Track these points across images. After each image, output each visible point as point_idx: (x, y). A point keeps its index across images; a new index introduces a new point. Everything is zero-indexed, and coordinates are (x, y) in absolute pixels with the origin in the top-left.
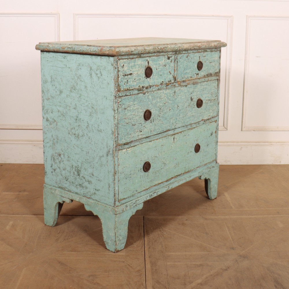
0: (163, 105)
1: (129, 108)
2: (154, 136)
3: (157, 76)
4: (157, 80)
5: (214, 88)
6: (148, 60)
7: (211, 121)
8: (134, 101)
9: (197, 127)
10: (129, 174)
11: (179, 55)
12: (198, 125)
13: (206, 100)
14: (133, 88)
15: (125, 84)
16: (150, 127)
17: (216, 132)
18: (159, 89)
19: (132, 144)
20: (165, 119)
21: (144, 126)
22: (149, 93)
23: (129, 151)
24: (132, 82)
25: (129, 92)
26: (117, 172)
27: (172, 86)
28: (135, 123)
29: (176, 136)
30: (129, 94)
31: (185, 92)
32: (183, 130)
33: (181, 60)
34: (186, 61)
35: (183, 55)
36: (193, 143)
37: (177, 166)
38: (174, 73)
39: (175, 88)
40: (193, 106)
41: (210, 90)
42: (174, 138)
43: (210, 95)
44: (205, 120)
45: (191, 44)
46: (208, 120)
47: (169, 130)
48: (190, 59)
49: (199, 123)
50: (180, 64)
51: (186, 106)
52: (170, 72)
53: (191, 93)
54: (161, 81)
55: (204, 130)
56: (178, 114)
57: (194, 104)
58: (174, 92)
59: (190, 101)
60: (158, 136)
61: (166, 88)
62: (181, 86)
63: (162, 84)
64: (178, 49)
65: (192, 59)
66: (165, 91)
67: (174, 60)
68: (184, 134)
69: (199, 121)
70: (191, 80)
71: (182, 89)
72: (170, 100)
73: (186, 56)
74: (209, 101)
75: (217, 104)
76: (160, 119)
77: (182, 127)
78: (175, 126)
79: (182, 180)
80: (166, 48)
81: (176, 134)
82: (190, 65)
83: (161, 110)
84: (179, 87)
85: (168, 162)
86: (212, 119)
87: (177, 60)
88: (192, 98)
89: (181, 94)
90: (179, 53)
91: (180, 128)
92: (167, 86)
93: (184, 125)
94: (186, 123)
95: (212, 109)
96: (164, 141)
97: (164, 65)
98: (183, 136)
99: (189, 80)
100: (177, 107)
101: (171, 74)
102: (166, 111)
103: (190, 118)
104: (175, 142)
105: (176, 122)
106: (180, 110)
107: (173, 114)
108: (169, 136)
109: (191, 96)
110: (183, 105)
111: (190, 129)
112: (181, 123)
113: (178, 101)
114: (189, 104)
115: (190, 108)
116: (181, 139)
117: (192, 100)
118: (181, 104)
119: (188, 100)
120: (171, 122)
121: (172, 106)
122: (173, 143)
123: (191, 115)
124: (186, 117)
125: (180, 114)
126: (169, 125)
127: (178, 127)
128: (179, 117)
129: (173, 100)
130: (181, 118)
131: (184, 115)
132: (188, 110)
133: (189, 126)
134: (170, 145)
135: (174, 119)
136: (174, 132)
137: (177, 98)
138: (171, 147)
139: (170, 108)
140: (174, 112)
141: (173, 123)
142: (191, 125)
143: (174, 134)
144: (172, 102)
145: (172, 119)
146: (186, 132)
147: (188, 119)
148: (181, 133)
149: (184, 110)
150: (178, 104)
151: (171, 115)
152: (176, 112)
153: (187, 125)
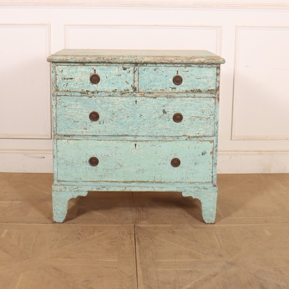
0: (117, 111)
1: (70, 107)
2: (105, 137)
3: (107, 84)
4: (108, 88)
5: (206, 106)
6: (94, 69)
7: (202, 140)
8: (77, 101)
9: (173, 141)
10: (71, 161)
11: (141, 67)
12: (177, 140)
13: (192, 116)
14: (74, 91)
15: (64, 86)
16: (98, 128)
17: (212, 153)
18: (110, 96)
19: (74, 137)
20: (121, 124)
21: (90, 126)
22: (97, 97)
23: (71, 143)
24: (73, 85)
25: (70, 93)
26: (56, 156)
27: (130, 95)
28: (78, 121)
29: (138, 143)
30: (70, 95)
31: (153, 103)
32: (151, 140)
33: (144, 72)
34: (153, 74)
35: (148, 68)
36: (168, 156)
37: (140, 172)
38: (134, 83)
39: (137, 98)
40: (167, 119)
41: (200, 107)
42: (136, 145)
43: (200, 112)
44: (190, 137)
45: (158, 58)
46: (195, 138)
47: (127, 136)
48: (161, 72)
49: (178, 137)
50: (142, 75)
51: (155, 118)
52: (126, 82)
53: (164, 106)
54: (114, 89)
55: (189, 147)
56: (141, 122)
57: (169, 117)
58: (135, 101)
59: (162, 113)
60: (110, 138)
61: (122, 96)
62: (145, 97)
63: (114, 91)
64: (134, 61)
65: (163, 72)
66: (120, 98)
67: (133, 71)
68: (152, 144)
69: (178, 136)
70: (162, 93)
71: (148, 99)
72: (128, 107)
73: (152, 69)
74: (198, 118)
75: (213, 124)
76: (113, 123)
77: (148, 137)
78: (137, 133)
79: (147, 187)
80: (115, 59)
81: (139, 141)
82: (160, 78)
83: (115, 115)
84: (142, 98)
85: (126, 165)
86: (203, 138)
87: (138, 72)
88: (165, 111)
89: (145, 105)
90: (141, 65)
91: (144, 136)
92: (122, 94)
93: (151, 135)
94: (154, 134)
95: (202, 126)
96: (120, 144)
97: (117, 75)
98: (151, 146)
99: (158, 93)
100: (140, 116)
101: (128, 83)
102: (121, 117)
103: (162, 130)
104: (137, 149)
105: (138, 130)
106: (144, 120)
107: (133, 121)
108: (127, 141)
109: (163, 108)
110: (150, 116)
111: (162, 141)
112: (145, 132)
113: (141, 110)
114: (161, 116)
115: (162, 120)
116: (147, 148)
117: (165, 113)
118: (147, 114)
119: (158, 112)
120: (130, 128)
121: (131, 113)
122: (133, 149)
123: (163, 128)
124: (155, 128)
125: (145, 124)
126: (126, 131)
127: (141, 135)
128: (143, 126)
129: (133, 108)
130: (146, 128)
131: (151, 125)
132: (159, 121)
133: (161, 138)
134: (129, 150)
135: (135, 127)
136: (135, 138)
137: (139, 107)
138: (131, 152)
139: (128, 115)
140: (134, 119)
141: (133, 130)
142: (165, 138)
143: (135, 141)
144: (131, 110)
145: (132, 126)
146: (155, 142)
147: (158, 130)
148: (148, 142)
149: (151, 121)
150: (141, 113)
151: (130, 122)
152: (138, 121)
153: (156, 136)
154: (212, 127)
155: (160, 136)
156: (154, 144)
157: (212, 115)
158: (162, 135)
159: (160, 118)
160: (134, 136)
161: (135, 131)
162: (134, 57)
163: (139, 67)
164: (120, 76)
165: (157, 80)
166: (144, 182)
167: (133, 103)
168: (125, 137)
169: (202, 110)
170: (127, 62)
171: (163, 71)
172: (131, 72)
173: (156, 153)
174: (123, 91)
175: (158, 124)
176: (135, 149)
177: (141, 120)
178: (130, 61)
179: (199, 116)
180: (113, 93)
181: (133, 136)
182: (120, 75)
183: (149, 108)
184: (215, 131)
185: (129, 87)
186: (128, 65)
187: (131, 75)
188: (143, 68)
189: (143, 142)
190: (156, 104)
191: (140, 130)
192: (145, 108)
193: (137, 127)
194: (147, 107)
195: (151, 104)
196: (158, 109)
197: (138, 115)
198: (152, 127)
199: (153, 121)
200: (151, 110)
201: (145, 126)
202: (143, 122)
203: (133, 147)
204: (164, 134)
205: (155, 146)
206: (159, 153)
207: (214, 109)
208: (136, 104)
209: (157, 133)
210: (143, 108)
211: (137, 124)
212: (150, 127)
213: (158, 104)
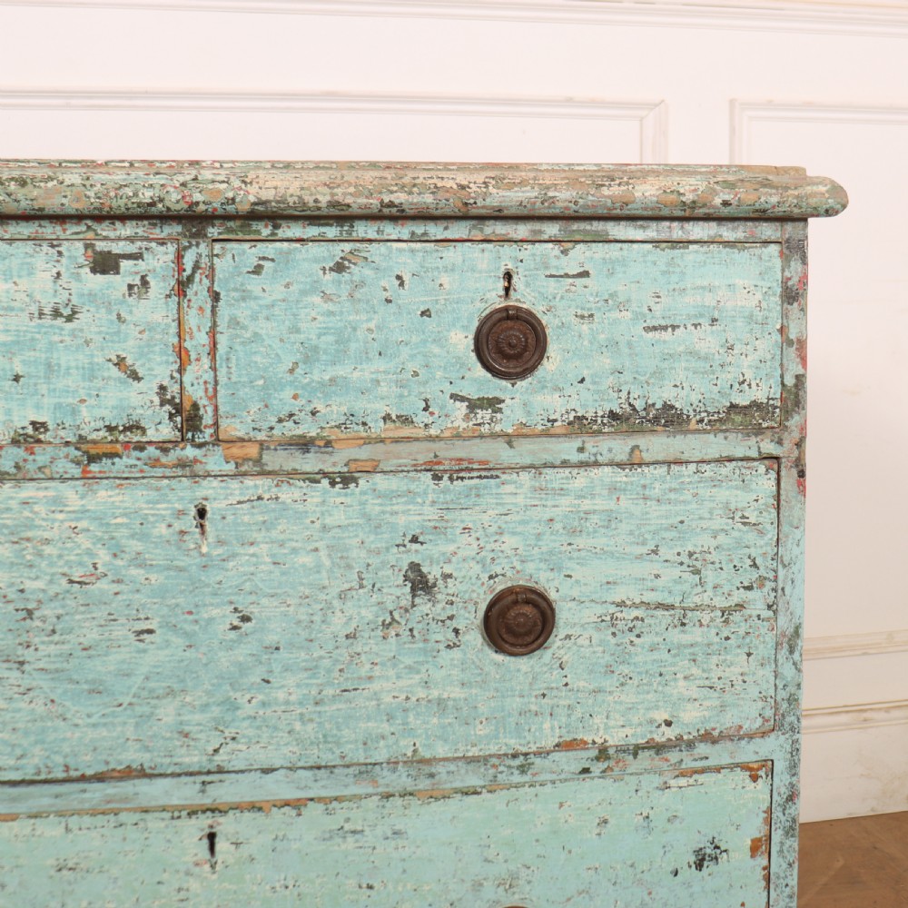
0: (53, 590)
5: (719, 523)
7: (689, 764)
11: (229, 245)
12: (517, 778)
13: (621, 604)
17: (760, 846)
20: (91, 692)
27: (155, 463)
29: (226, 826)
31: (328, 521)
32: (323, 793)
33: (254, 284)
34: (326, 297)
35: (289, 252)
36: (453, 896)
38: (181, 370)
39: (205, 483)
40: (442, 635)
41: (674, 534)
42: (212, 837)
43: (677, 571)
44: (611, 751)
45: (359, 173)
46: (647, 753)
47: (142, 774)
48: (383, 283)
49: (523, 760)
50: (243, 312)
51: (350, 630)
52: (120, 363)
53: (414, 540)
54: (22, 418)
55: (605, 822)
56: (243, 670)
57: (451, 618)
58: (193, 512)
59: (398, 592)
60: (14, 800)
61: (86, 476)
62: (270, 473)
63: (30, 438)
64: (174, 200)
65: (402, 284)
66: (71, 494)
67: (173, 282)
68: (333, 823)
69: (524, 750)
70: (397, 441)
71: (288, 494)
72: (139, 561)
73: (316, 260)
74: (659, 613)
75: (764, 648)
76: (26, 683)
77: (300, 772)
78: (216, 751)
80: (22, 183)
81: (237, 807)
82: (378, 327)
83: (37, 623)
84: (249, 482)
86: (702, 749)
87: (206, 282)
88: (422, 575)
89: (274, 534)
90: (230, 230)
91: (273, 770)
92: (93, 459)
93: (327, 758)
94: (347, 748)
95: (695, 671)
96: (91, 840)
97: (47, 311)
98: (328, 837)
99: (368, 441)
100: (236, 622)
101: (135, 376)
102: (92, 636)
103: (407, 717)
104: (227, 867)
105: (227, 727)
106: (266, 648)
107: (182, 664)
108: (146, 811)
109: (404, 556)
110: (314, 618)
111: (411, 794)
112: (282, 737)
113: (244, 578)
114: (391, 613)
115: (406, 646)
116: (300, 852)
117: (421, 589)
118: (289, 606)
119: (373, 586)
120: (159, 720)
121: (167, 605)
122: (197, 870)
123: (414, 699)
124: (353, 705)
125: (276, 678)
126: (136, 738)
127: (252, 765)
128: (261, 697)
129: (176, 563)
130: (283, 708)
131: (321, 688)
132: (381, 653)
133: (398, 773)
134: (165, 877)
135: (202, 705)
136: (203, 791)
137: (224, 557)
138: (179, 890)
139: (146, 622)
140: (193, 650)
141: (187, 729)
142: (427, 771)
143: (208, 810)
144: (167, 578)
145: (178, 699)
146: (358, 807)
147: (376, 721)
148: (302, 809)
149: (322, 653)
150: (244, 598)
151: (159, 670)
152: (225, 657)
153: (366, 764)
154: (761, 672)
155: (393, 764)
156: (348, 820)
157: (761, 586)
158: (410, 754)
159: (386, 626)
160: (199, 773)
161: (202, 736)
162: (177, 167)
163: (217, 247)
164: (69, 319)
165: (353, 346)
167: (178, 526)
168: (127, 787)
169: (691, 554)
170: (119, 205)
171: (399, 277)
172: (158, 287)
173: (370, 887)
174: (94, 436)
175: (377, 671)
176: (207, 867)
177: (242, 653)
178: (146, 196)
179: (669, 601)
180: (20, 453)
181: (191, 774)
182: (66, 312)
183: (306, 559)
184: (782, 694)
185: (140, 401)
186: (128, 229)
187: (156, 309)
188: (249, 253)
189: (263, 814)
190: (353, 525)
191: (237, 724)
192: (268, 560)
193: (219, 705)
194: (286, 554)
195: (317, 525)
196: (368, 565)
197: (224, 616)
198: (334, 696)
199: (338, 651)
200: (317, 576)
201: (276, 699)
202: (261, 663)
203: (189, 859)
204: (425, 745)
205: (357, 836)
206: (390, 886)
207: (774, 544)
208: (203, 532)
209: (372, 740)
210: (254, 559)
211: (213, 685)
212: (312, 702)
213: (370, 526)
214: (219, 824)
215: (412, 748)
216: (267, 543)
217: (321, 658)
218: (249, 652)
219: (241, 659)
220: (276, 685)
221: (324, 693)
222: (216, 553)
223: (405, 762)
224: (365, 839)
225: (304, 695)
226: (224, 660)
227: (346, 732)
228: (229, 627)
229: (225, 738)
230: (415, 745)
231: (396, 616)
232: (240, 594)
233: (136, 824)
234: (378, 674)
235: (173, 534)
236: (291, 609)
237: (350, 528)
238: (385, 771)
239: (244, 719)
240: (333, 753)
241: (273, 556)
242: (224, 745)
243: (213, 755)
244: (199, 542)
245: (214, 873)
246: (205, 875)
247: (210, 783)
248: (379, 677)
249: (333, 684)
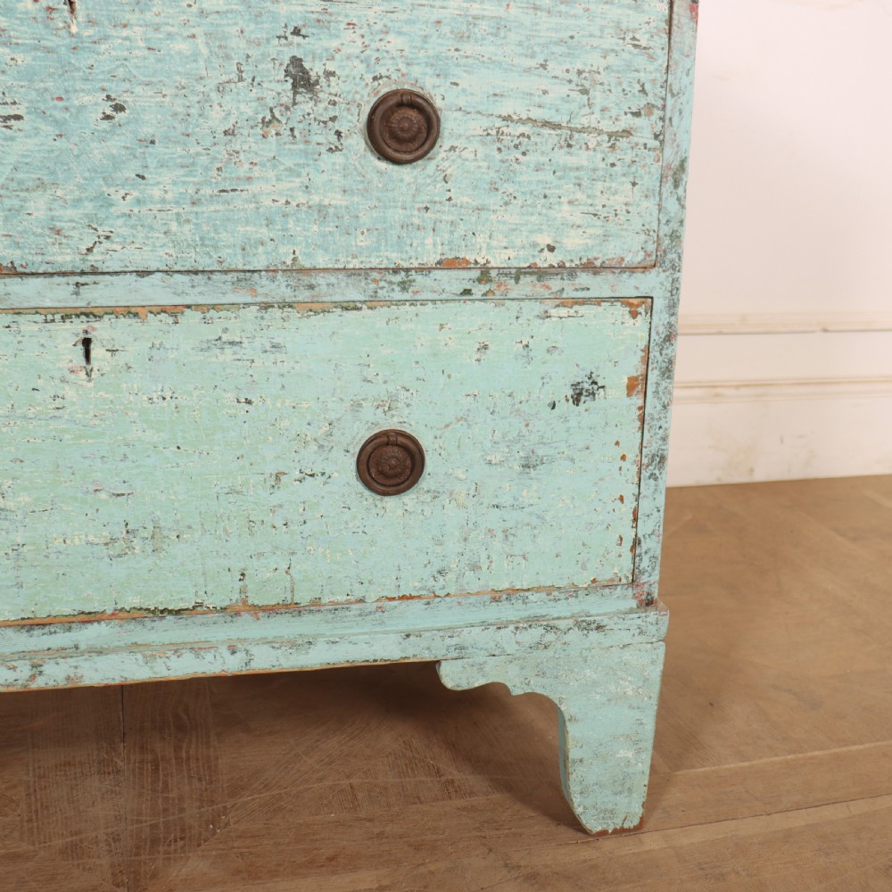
5: (610, 42)
7: (570, 293)
9: (373, 303)
12: (398, 295)
13: (508, 118)
17: (637, 385)
29: (102, 331)
32: (201, 300)
36: (332, 416)
37: (137, 543)
40: (325, 137)
41: (564, 49)
42: (87, 343)
43: (564, 90)
44: (493, 273)
46: (529, 279)
47: (13, 272)
49: (403, 275)
51: (229, 126)
53: (296, 32)
55: (486, 347)
56: (117, 163)
57: (333, 119)
59: (279, 88)
68: (211, 332)
69: (405, 265)
72: (3, 38)
74: (546, 131)
75: (649, 180)
77: (177, 276)
78: (90, 250)
79: (197, 649)
81: (113, 311)
85: (24, 498)
86: (584, 279)
88: (305, 72)
89: (148, 16)
91: (149, 273)
93: (205, 263)
94: (225, 253)
95: (579, 196)
100: (109, 111)
103: (287, 223)
104: (102, 375)
105: (101, 225)
106: (140, 141)
107: (52, 155)
108: (19, 313)
109: (286, 49)
110: (192, 111)
111: (290, 306)
112: (158, 238)
113: (117, 63)
114: (271, 110)
115: (286, 147)
116: (177, 363)
117: (302, 86)
118: (164, 96)
119: (253, 80)
120: (29, 214)
121: (35, 90)
122: (73, 376)
123: (294, 204)
124: (231, 207)
125: (151, 173)
126: (5, 233)
127: (127, 267)
128: (136, 194)
129: (43, 42)
130: (159, 206)
131: (198, 187)
132: (261, 153)
133: (277, 283)
134: (40, 383)
135: (74, 200)
136: (77, 294)
137: (95, 39)
138: (55, 397)
139: (13, 107)
140: (63, 139)
141: (59, 225)
142: (306, 282)
143: (82, 313)
144: (34, 59)
145: (49, 192)
146: (236, 318)
147: (255, 225)
148: (179, 316)
149: (199, 149)
150: (117, 86)
151: (27, 161)
152: (97, 148)
153: (244, 271)
154: (645, 204)
155: (271, 271)
156: (225, 330)
157: (650, 114)
158: (289, 262)
159: (266, 123)
160: (73, 273)
161: (75, 234)
166: (170, 612)
169: (580, 73)
173: (249, 402)
175: (256, 172)
176: (83, 374)
177: (116, 145)
179: (556, 119)
181: (64, 274)
183: (183, 46)
184: (665, 230)
189: (139, 320)
190: (232, 11)
191: (111, 222)
192: (142, 44)
193: (91, 200)
194: (160, 39)
195: (195, 9)
196: (248, 56)
197: (96, 104)
198: (211, 196)
199: (216, 148)
200: (194, 65)
201: (151, 196)
202: (135, 156)
203: (64, 365)
204: (305, 254)
205: (235, 348)
206: (269, 402)
207: (664, 71)
208: (72, 10)
209: (250, 246)
210: (128, 43)
211: (86, 179)
212: (189, 202)
213: (250, 14)
214: (94, 329)
215: (292, 256)
216: (141, 26)
217: (198, 154)
218: (123, 144)
219: (114, 152)
220: (151, 182)
221: (201, 192)
222: (86, 34)
223: (285, 271)
224: (243, 351)
225: (181, 193)
226: (97, 151)
227: (224, 235)
228: (101, 116)
229: (99, 237)
230: (294, 252)
231: (277, 115)
232: (113, 81)
233: (8, 327)
234: (257, 175)
235: (40, 10)
236: (167, 99)
237: (230, 16)
238: (264, 279)
239: (118, 217)
240: (211, 257)
241: (147, 40)
242: (98, 244)
243: (86, 254)
244: (69, 20)
245: (90, 381)
246: (80, 382)
247: (83, 285)
248: (259, 178)
249: (211, 183)
